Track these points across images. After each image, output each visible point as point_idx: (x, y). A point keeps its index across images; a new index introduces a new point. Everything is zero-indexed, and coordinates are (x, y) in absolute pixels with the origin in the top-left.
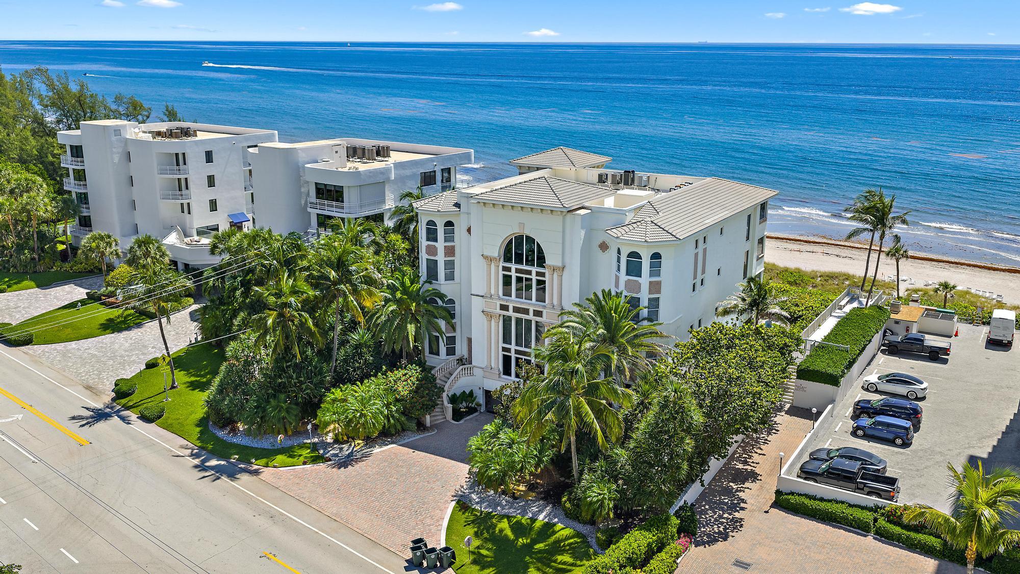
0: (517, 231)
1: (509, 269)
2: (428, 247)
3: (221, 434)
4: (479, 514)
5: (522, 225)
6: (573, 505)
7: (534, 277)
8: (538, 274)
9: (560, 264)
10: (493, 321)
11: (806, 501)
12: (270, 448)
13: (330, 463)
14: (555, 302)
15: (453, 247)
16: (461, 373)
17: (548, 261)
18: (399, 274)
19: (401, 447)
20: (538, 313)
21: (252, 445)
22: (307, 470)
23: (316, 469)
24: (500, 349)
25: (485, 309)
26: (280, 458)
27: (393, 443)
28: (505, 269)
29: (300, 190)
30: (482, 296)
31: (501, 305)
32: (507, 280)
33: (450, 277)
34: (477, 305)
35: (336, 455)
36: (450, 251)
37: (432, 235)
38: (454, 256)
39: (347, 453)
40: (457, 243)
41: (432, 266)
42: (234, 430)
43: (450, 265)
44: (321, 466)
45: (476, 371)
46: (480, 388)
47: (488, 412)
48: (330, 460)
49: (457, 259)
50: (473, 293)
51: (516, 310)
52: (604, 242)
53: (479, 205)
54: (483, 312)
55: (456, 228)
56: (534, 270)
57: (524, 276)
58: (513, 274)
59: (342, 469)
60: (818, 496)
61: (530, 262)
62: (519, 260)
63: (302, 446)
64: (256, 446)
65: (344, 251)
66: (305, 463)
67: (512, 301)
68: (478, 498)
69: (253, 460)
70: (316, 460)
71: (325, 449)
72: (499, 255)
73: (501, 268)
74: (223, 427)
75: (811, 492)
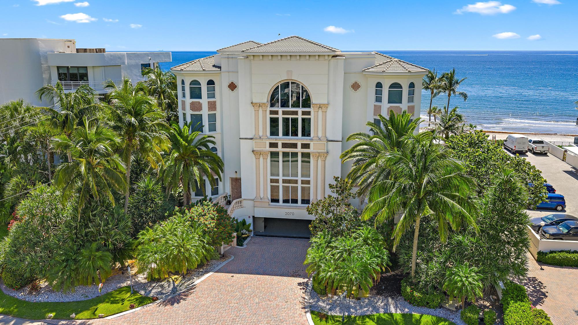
0: (283, 78)
1: (276, 113)
2: (192, 104)
3: (21, 295)
4: (341, 319)
5: (289, 72)
6: (423, 293)
7: (300, 117)
8: (304, 113)
9: (325, 102)
10: (261, 159)
11: (569, 256)
12: (83, 299)
13: (158, 301)
14: (320, 135)
15: (215, 102)
16: (234, 206)
17: (314, 100)
18: (176, 125)
19: (219, 274)
20: (306, 146)
21: (62, 300)
22: (138, 314)
23: (147, 311)
24: (269, 181)
25: (255, 149)
26: (102, 307)
27: (207, 272)
28: (272, 112)
29: (42, 76)
30: (252, 139)
31: (270, 144)
32: (274, 122)
33: (212, 128)
34: (246, 147)
35: (161, 293)
36: (212, 106)
37: (196, 93)
38: (215, 110)
39: (170, 289)
40: (217, 99)
41: (197, 120)
42: (36, 289)
43: (212, 118)
44: (152, 307)
45: (244, 203)
46: (249, 217)
47: (256, 235)
48: (157, 299)
49: (218, 112)
50: (241, 137)
51: (284, 145)
52: (356, 83)
53: (246, 60)
54: (253, 151)
55: (217, 86)
56: (300, 110)
57: (290, 117)
58: (280, 116)
59: (176, 304)
60: (572, 250)
61: (296, 105)
62: (285, 104)
63: (120, 290)
64: (67, 300)
65: (136, 102)
66: (132, 307)
67: (280, 139)
68: (327, 304)
69: (73, 315)
70: (142, 301)
71: (145, 289)
72: (267, 102)
73: (268, 112)
74: (21, 288)
75: (567, 248)
